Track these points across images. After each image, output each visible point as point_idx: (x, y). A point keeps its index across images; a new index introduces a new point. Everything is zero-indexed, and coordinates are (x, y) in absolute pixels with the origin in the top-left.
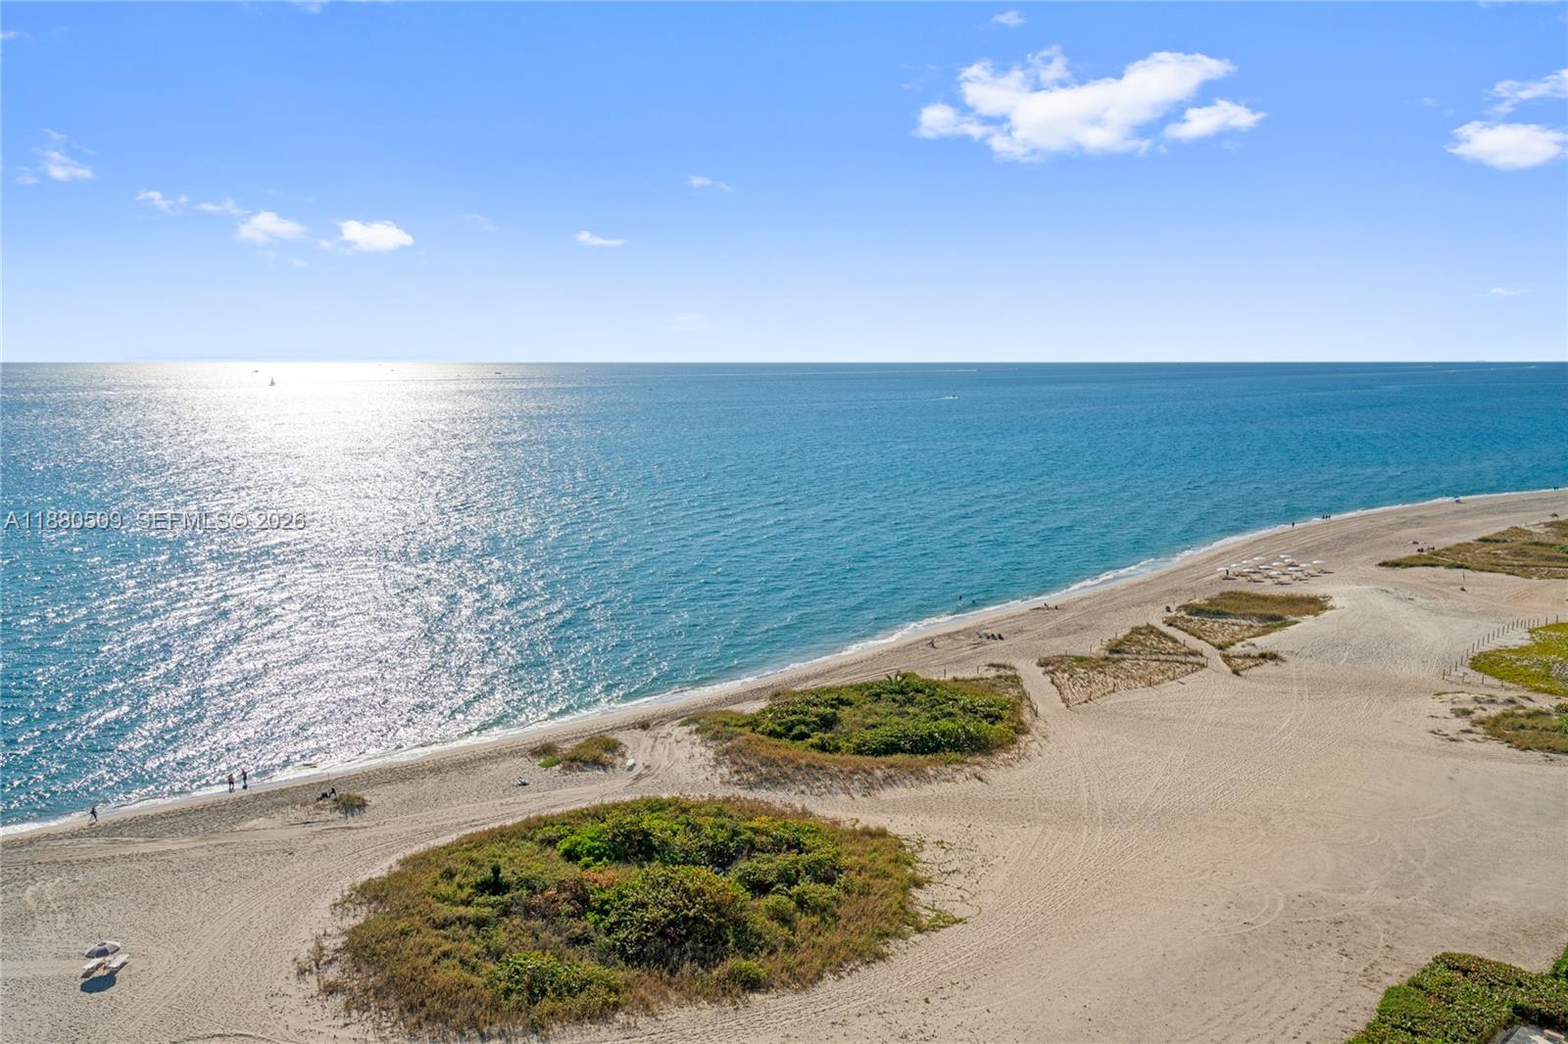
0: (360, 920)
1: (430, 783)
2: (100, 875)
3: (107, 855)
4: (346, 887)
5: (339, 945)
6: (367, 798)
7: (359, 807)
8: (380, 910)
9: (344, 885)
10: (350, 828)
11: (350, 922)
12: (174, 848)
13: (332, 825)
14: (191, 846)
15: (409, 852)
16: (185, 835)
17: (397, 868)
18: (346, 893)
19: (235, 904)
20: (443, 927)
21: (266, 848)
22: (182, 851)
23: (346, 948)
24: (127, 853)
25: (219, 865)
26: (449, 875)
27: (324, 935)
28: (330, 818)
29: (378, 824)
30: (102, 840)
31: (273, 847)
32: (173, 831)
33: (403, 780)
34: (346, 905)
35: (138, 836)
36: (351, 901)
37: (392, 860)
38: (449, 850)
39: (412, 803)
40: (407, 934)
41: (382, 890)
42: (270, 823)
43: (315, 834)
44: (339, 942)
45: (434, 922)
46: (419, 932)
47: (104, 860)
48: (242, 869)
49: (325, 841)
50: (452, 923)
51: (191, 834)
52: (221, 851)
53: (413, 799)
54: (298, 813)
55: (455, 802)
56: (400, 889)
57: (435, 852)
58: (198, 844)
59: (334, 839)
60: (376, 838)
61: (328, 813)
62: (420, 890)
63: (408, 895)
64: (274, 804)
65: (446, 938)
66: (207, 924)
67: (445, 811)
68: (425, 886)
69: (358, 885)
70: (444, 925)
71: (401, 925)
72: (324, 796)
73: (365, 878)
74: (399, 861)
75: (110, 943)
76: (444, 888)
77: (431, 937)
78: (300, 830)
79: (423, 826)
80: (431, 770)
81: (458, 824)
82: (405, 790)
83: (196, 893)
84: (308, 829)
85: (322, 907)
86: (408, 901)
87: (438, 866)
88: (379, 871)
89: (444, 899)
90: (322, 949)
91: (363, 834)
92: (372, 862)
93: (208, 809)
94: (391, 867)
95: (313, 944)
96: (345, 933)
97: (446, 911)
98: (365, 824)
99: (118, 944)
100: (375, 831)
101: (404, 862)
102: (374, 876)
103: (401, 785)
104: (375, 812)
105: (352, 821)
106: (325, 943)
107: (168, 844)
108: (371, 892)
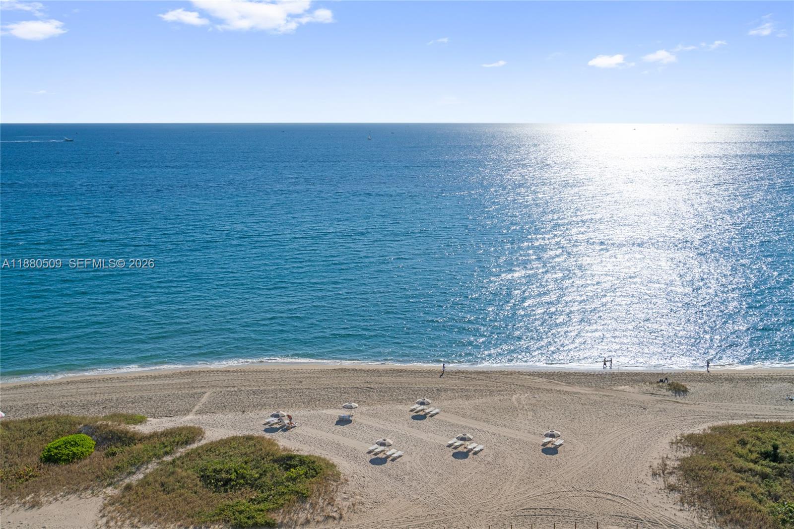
0: (688, 455)
1: (727, 387)
2: (546, 397)
3: (548, 387)
4: (678, 434)
5: (676, 466)
6: (688, 387)
7: (683, 391)
8: (700, 452)
9: (676, 434)
10: (678, 402)
11: (681, 454)
12: (582, 392)
13: (668, 399)
14: (590, 392)
15: (716, 424)
16: (586, 386)
17: (709, 431)
18: (679, 438)
19: (616, 428)
20: (740, 472)
21: (630, 402)
22: (586, 394)
23: (680, 468)
24: (558, 389)
25: (605, 406)
26: (743, 443)
27: (667, 458)
28: (667, 393)
29: (695, 404)
30: (545, 380)
31: (634, 403)
32: (580, 383)
33: (709, 381)
34: (679, 444)
35: (562, 382)
36: (681, 443)
37: (705, 426)
38: (743, 428)
39: (716, 396)
40: (717, 470)
41: (701, 441)
42: (632, 390)
43: (657, 401)
44: (676, 464)
45: (734, 467)
46: (725, 470)
47: (547, 390)
48: (618, 411)
49: (663, 406)
50: (745, 472)
51: (589, 387)
52: (605, 398)
53: (716, 394)
54: (647, 387)
55: (744, 401)
56: (711, 443)
57: (733, 426)
58: (594, 392)
59: (669, 406)
60: (694, 411)
61: (665, 391)
62: (725, 447)
63: (717, 448)
64: (632, 380)
65: (742, 479)
66: (601, 435)
67: (738, 405)
68: (728, 446)
69: (685, 435)
70: (740, 471)
71: (715, 463)
72: (661, 381)
73: (690, 432)
74: (709, 428)
75: (555, 432)
76: (739, 449)
77: (733, 476)
78: (648, 397)
79: (723, 411)
80: (726, 380)
81: (746, 415)
82: (711, 388)
83: (595, 418)
84: (653, 397)
85: (665, 442)
86: (718, 452)
87: (737, 437)
88: (698, 429)
89: (741, 456)
90: (666, 465)
91: (685, 407)
92: (693, 424)
93: (597, 375)
94: (704, 430)
95: (660, 461)
96: (678, 460)
97: (741, 463)
98: (687, 402)
99: (559, 433)
100: (692, 407)
101: (714, 429)
102: (695, 432)
103: (708, 384)
104: (693, 396)
105: (679, 399)
106: (668, 463)
107: (576, 389)
108: (692, 440)
